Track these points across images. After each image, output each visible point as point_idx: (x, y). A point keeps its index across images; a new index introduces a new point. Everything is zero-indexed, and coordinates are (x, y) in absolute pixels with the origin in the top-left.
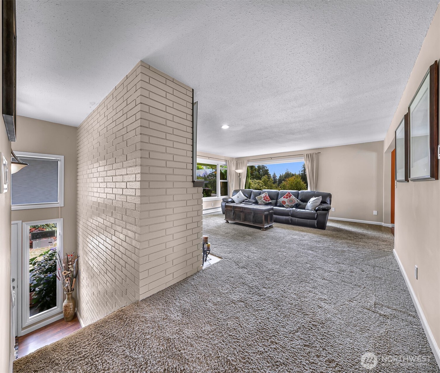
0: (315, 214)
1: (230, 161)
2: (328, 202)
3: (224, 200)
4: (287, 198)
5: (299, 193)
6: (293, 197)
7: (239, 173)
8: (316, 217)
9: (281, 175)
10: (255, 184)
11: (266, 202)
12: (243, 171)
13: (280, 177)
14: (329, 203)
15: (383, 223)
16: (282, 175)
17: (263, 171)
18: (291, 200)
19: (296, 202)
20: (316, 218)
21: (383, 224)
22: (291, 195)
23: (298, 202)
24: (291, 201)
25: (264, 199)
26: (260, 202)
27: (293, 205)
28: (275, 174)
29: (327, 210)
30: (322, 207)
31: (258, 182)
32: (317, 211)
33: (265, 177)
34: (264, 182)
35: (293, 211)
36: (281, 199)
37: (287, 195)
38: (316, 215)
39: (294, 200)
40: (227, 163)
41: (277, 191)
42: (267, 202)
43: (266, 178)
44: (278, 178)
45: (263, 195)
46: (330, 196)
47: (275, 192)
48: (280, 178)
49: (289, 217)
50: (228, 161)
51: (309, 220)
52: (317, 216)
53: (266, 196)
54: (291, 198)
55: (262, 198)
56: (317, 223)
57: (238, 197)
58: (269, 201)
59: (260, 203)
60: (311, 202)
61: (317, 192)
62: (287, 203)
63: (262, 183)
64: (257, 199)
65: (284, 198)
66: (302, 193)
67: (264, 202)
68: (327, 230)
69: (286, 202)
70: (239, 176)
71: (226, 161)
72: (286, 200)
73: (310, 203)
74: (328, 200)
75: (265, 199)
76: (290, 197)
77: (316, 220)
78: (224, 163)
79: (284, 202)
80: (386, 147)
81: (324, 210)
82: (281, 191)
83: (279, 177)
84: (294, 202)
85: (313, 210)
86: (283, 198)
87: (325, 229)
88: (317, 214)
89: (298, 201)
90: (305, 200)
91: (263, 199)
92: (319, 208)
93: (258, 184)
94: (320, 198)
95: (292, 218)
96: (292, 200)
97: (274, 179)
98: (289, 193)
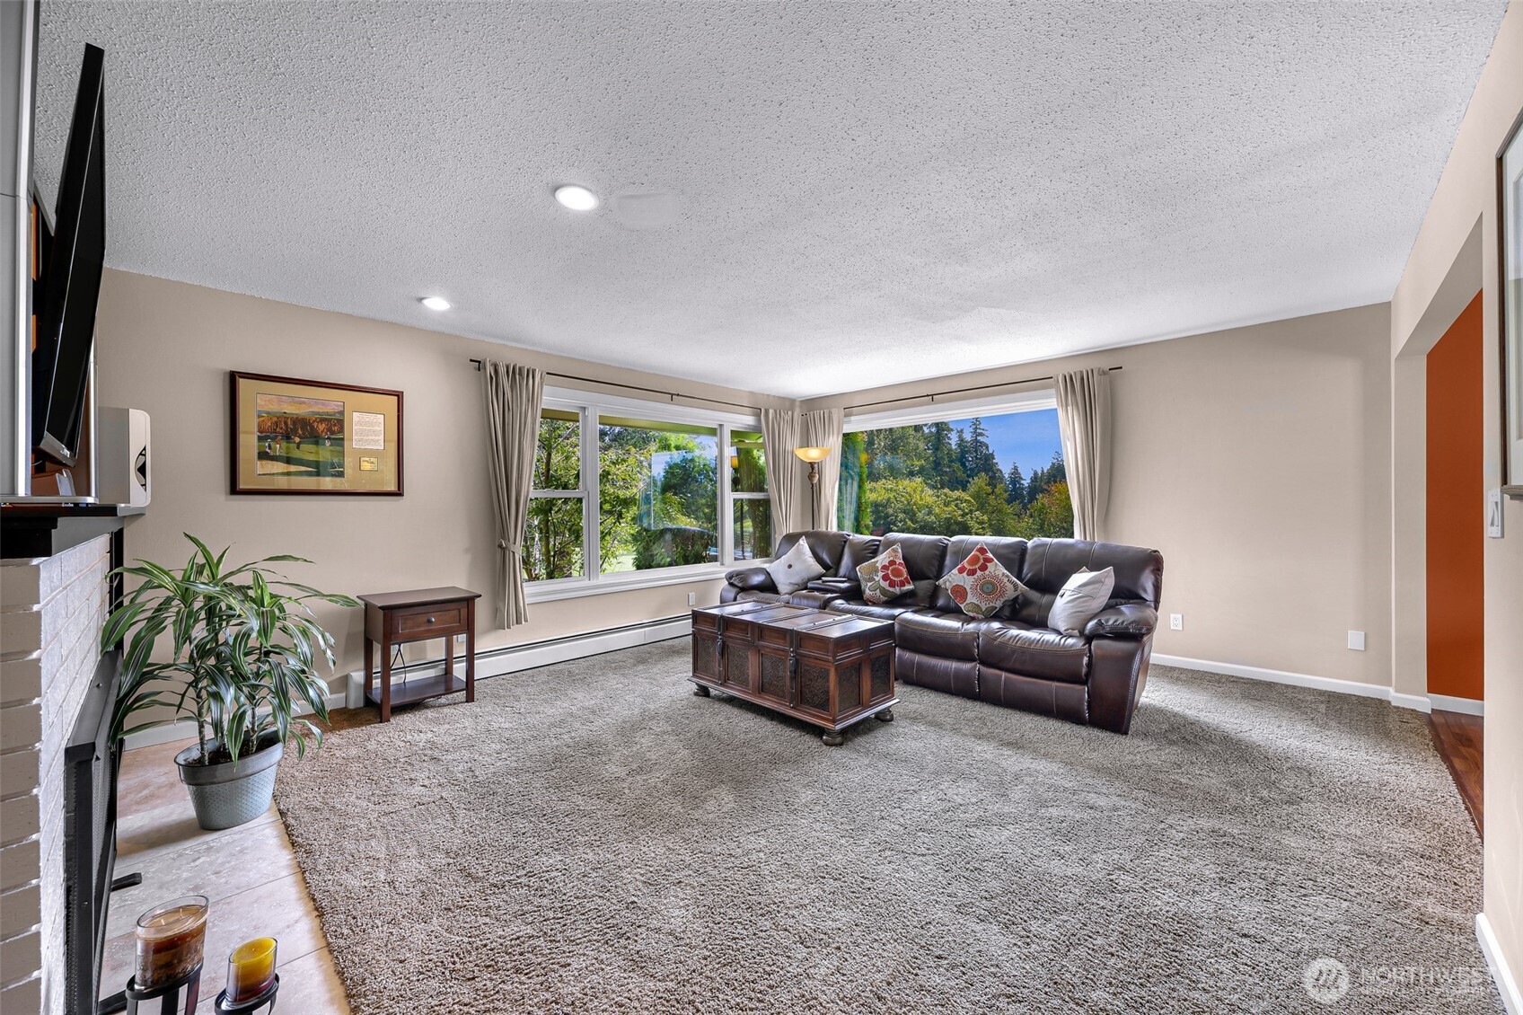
0: (1079, 655)
1: (775, 411)
2: (1145, 591)
3: (731, 578)
4: (972, 573)
5: (1026, 548)
6: (998, 569)
7: (812, 464)
8: (1084, 670)
9: (1036, 473)
10: (947, 504)
11: (891, 589)
12: (826, 453)
13: (1035, 478)
14: (1149, 596)
15: (1391, 690)
16: (1039, 472)
17: (977, 458)
18: (987, 583)
19: (1010, 594)
20: (1087, 675)
21: (1394, 697)
22: (990, 560)
23: (1019, 592)
24: (989, 588)
25: (885, 578)
26: (867, 591)
27: (998, 604)
28: (1016, 468)
29: (1136, 635)
30: (1111, 620)
31: (957, 499)
32: (1089, 639)
33: (979, 482)
34: (976, 496)
35: (990, 636)
36: (952, 578)
37: (975, 560)
38: (1085, 660)
39: (1001, 581)
40: (759, 420)
41: (940, 541)
42: (897, 590)
43: (983, 485)
44: (1026, 483)
45: (882, 559)
46: (1153, 562)
47: (934, 545)
48: (1032, 481)
49: (973, 664)
50: (767, 412)
51: (1055, 684)
52: (1090, 665)
53: (892, 563)
54: (987, 572)
55: (877, 571)
56: (1089, 702)
57: (790, 566)
58: (902, 584)
59: (868, 593)
60: (1068, 593)
61: (1103, 546)
62: (971, 599)
63: (969, 501)
64: (859, 574)
65: (961, 571)
66: (1040, 549)
67: (884, 592)
68: (1137, 734)
69: (969, 595)
70: (811, 477)
71: (757, 412)
72: (967, 581)
73: (1066, 598)
74: (1147, 581)
75: (889, 578)
76: (984, 568)
77: (1085, 683)
78: (749, 420)
79: (960, 592)
80: (1404, 327)
81: (1120, 635)
82: (955, 539)
83: (1029, 481)
84: (1002, 593)
85: (1076, 632)
86: (955, 571)
87: (1126, 733)
88: (1090, 658)
89: (1016, 586)
90: (1049, 584)
91: (881, 574)
92: (1100, 624)
93: (956, 506)
94: (1108, 577)
95: (983, 669)
96: (992, 583)
97: (1014, 485)
98: (982, 551)
